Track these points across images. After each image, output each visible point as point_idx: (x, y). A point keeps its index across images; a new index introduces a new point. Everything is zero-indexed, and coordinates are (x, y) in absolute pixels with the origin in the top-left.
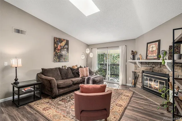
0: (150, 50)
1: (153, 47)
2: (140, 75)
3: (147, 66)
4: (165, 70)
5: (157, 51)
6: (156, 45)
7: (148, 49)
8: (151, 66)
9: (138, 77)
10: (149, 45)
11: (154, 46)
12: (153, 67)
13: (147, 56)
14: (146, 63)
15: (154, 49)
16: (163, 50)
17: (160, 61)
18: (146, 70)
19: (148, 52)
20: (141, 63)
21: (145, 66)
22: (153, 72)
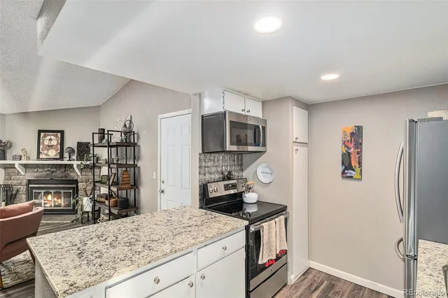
0: (46, 143)
1: (50, 140)
2: (23, 189)
3: (40, 170)
4: (71, 174)
5: (59, 147)
6: (56, 136)
7: (41, 141)
8: (48, 170)
9: (16, 195)
10: (42, 134)
11: (53, 137)
12: (53, 172)
13: (39, 153)
14: (37, 166)
15: (54, 142)
16: (69, 148)
17: (65, 162)
18: (38, 177)
19: (41, 146)
20: (26, 166)
21: (36, 170)
22: (52, 179)
